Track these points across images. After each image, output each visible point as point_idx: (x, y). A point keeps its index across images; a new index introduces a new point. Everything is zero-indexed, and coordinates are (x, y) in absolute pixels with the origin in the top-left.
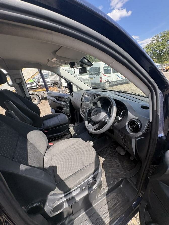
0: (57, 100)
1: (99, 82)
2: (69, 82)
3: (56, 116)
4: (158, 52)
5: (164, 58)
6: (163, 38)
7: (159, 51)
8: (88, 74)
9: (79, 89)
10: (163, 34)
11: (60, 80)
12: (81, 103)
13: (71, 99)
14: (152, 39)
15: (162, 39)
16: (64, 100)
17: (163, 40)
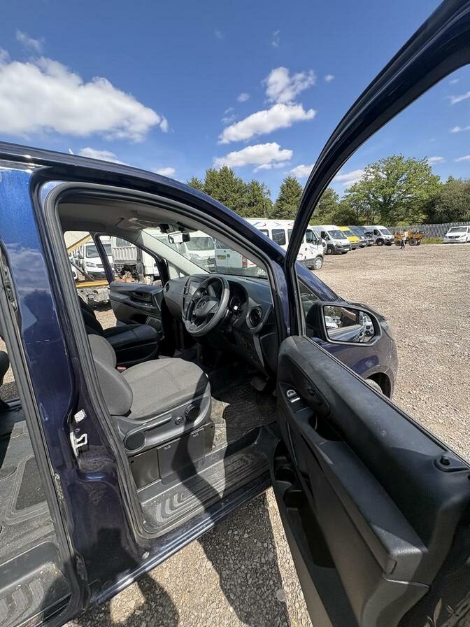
0: (133, 299)
1: (241, 266)
2: (160, 261)
3: (132, 329)
4: (381, 200)
5: (397, 215)
6: (387, 171)
7: (384, 198)
8: (213, 248)
9: (182, 275)
10: (386, 163)
11: (140, 259)
12: (184, 298)
13: (165, 294)
14: (365, 173)
15: (385, 173)
16: (148, 299)
17: (388, 175)
